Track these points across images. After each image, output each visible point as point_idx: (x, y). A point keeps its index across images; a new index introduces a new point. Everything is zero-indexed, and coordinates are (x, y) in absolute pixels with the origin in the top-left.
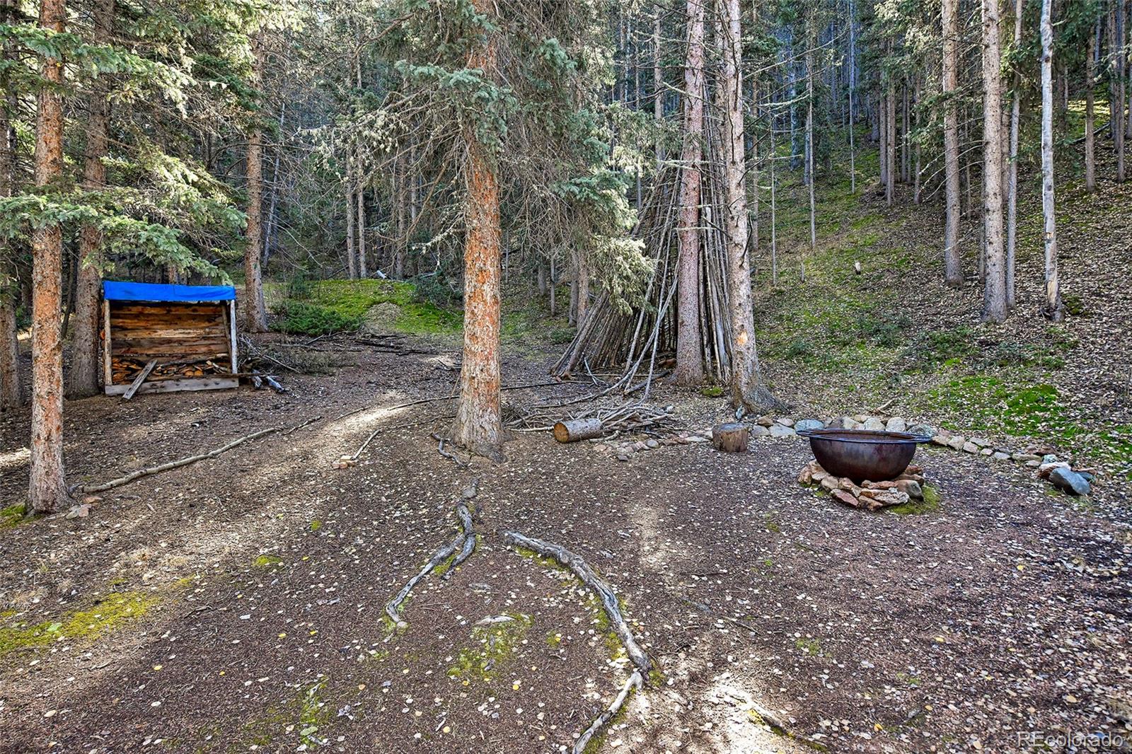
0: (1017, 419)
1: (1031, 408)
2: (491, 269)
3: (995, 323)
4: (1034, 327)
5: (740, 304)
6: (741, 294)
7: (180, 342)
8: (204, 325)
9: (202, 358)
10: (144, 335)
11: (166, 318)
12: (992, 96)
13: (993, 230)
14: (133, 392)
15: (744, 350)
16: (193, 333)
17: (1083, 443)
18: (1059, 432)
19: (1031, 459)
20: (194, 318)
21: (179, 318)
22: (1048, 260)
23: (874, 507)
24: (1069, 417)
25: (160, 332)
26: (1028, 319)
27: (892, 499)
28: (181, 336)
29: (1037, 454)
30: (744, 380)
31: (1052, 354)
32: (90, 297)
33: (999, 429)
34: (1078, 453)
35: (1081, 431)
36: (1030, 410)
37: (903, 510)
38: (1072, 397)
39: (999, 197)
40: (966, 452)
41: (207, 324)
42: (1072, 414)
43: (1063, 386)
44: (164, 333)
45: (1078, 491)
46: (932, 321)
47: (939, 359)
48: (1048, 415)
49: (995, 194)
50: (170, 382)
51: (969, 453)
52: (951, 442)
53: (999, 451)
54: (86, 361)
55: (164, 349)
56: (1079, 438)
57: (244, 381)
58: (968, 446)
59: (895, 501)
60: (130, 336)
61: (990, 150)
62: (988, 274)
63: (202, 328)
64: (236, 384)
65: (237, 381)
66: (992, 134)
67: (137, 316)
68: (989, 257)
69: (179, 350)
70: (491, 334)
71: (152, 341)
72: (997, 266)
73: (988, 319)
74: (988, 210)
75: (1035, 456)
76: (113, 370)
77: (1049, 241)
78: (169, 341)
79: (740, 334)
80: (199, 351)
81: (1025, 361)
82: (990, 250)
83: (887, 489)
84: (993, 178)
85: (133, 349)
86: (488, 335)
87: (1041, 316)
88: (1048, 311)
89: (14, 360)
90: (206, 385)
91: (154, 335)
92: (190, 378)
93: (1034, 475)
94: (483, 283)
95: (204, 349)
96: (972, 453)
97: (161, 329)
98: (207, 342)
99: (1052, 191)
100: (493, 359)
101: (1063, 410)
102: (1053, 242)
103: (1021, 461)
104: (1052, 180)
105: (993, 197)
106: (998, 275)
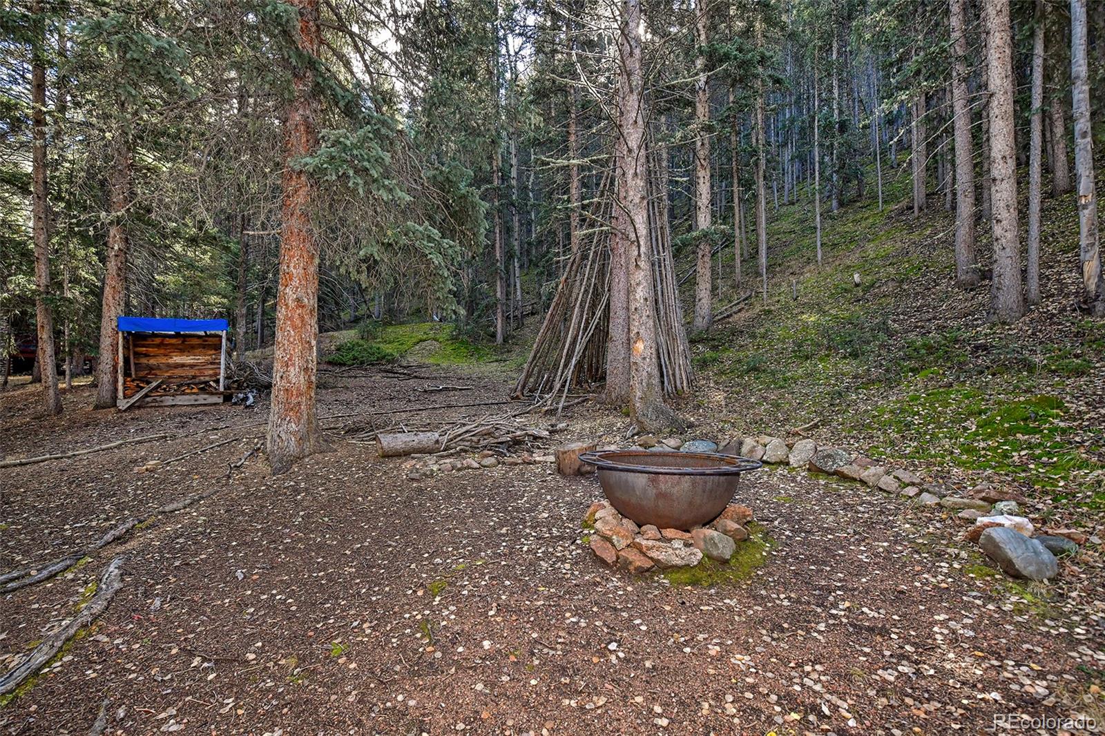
0: (982, 445)
1: (1010, 429)
2: (294, 271)
3: (1004, 323)
4: (1060, 324)
5: (636, 309)
6: (638, 297)
7: (192, 366)
8: (211, 352)
9: (207, 379)
10: (163, 360)
11: (180, 347)
12: (996, 34)
13: (1002, 204)
14: (129, 404)
15: (639, 360)
16: (202, 359)
17: (1080, 485)
18: (1045, 465)
19: (969, 507)
20: (204, 347)
21: (193, 347)
22: (1084, 230)
23: (636, 569)
24: (1071, 443)
25: (175, 358)
26: (1054, 315)
27: (674, 557)
28: (192, 361)
29: (983, 499)
30: (639, 394)
31: (1077, 356)
32: (110, 329)
33: (948, 458)
34: (1064, 501)
35: (1084, 464)
36: (1011, 431)
37: (685, 577)
38: (1086, 413)
39: (1009, 161)
40: (881, 489)
41: (213, 352)
42: (1077, 439)
43: (1077, 398)
44: (177, 359)
45: (1025, 573)
46: (923, 327)
47: (912, 370)
48: (1036, 439)
49: (1004, 157)
50: (167, 397)
51: (885, 491)
52: (864, 474)
53: (927, 491)
54: (107, 380)
55: (178, 372)
56: (1075, 477)
57: (228, 398)
58: (888, 482)
59: (678, 562)
60: (152, 361)
61: (996, 103)
62: (995, 261)
63: (210, 355)
64: (221, 400)
65: (222, 398)
66: (998, 82)
67: (158, 346)
68: (997, 240)
69: (191, 373)
70: (292, 339)
71: (170, 366)
72: (1008, 250)
73: (995, 318)
74: (994, 180)
75: (981, 503)
76: (125, 388)
77: (1085, 207)
78: (183, 365)
79: (635, 342)
80: (206, 374)
81: (1030, 368)
82: (998, 230)
83: (670, 540)
84: (1000, 138)
85: (153, 372)
86: (288, 341)
87: (1075, 310)
88: (1085, 302)
89: (51, 378)
90: (196, 400)
91: (171, 361)
92: (188, 394)
93: (961, 536)
94: (286, 286)
95: (211, 372)
96: (889, 492)
97: (176, 356)
98: (213, 366)
99: (1089, 139)
100: (294, 365)
101: (1064, 431)
102: (1090, 207)
103: (953, 509)
104: (1089, 124)
105: (1001, 162)
106: (1009, 261)
